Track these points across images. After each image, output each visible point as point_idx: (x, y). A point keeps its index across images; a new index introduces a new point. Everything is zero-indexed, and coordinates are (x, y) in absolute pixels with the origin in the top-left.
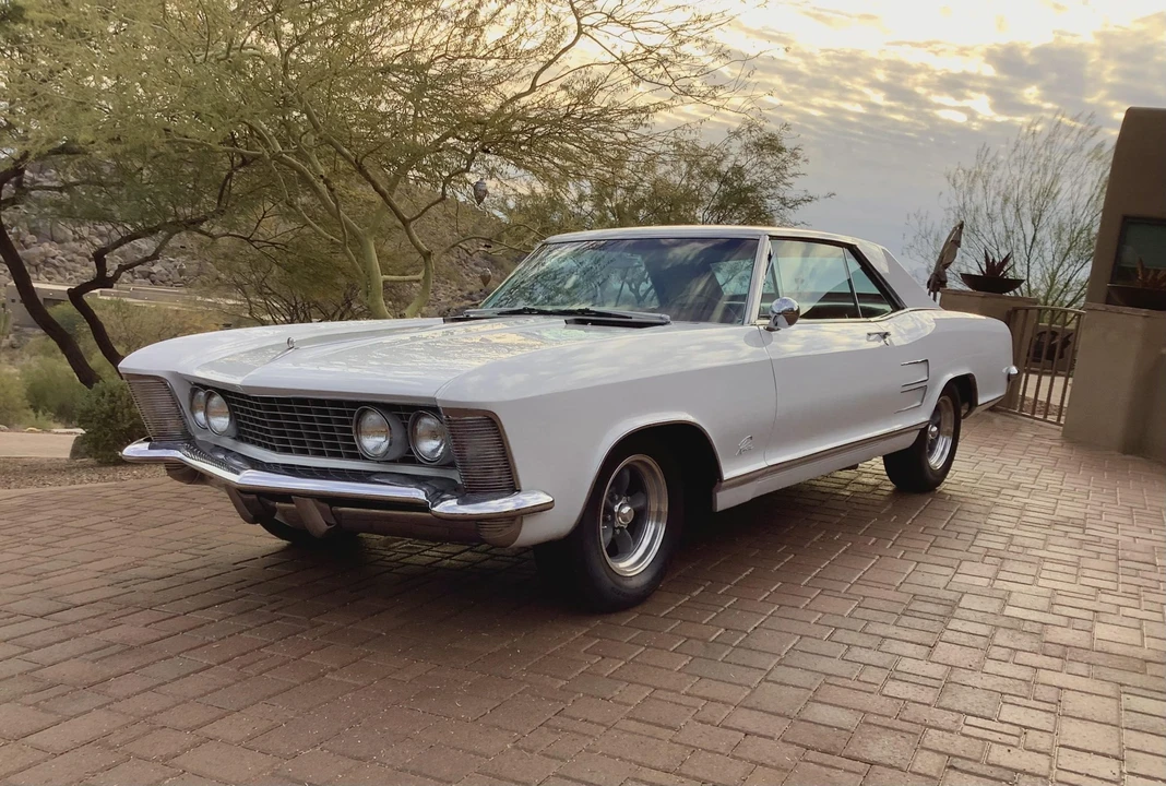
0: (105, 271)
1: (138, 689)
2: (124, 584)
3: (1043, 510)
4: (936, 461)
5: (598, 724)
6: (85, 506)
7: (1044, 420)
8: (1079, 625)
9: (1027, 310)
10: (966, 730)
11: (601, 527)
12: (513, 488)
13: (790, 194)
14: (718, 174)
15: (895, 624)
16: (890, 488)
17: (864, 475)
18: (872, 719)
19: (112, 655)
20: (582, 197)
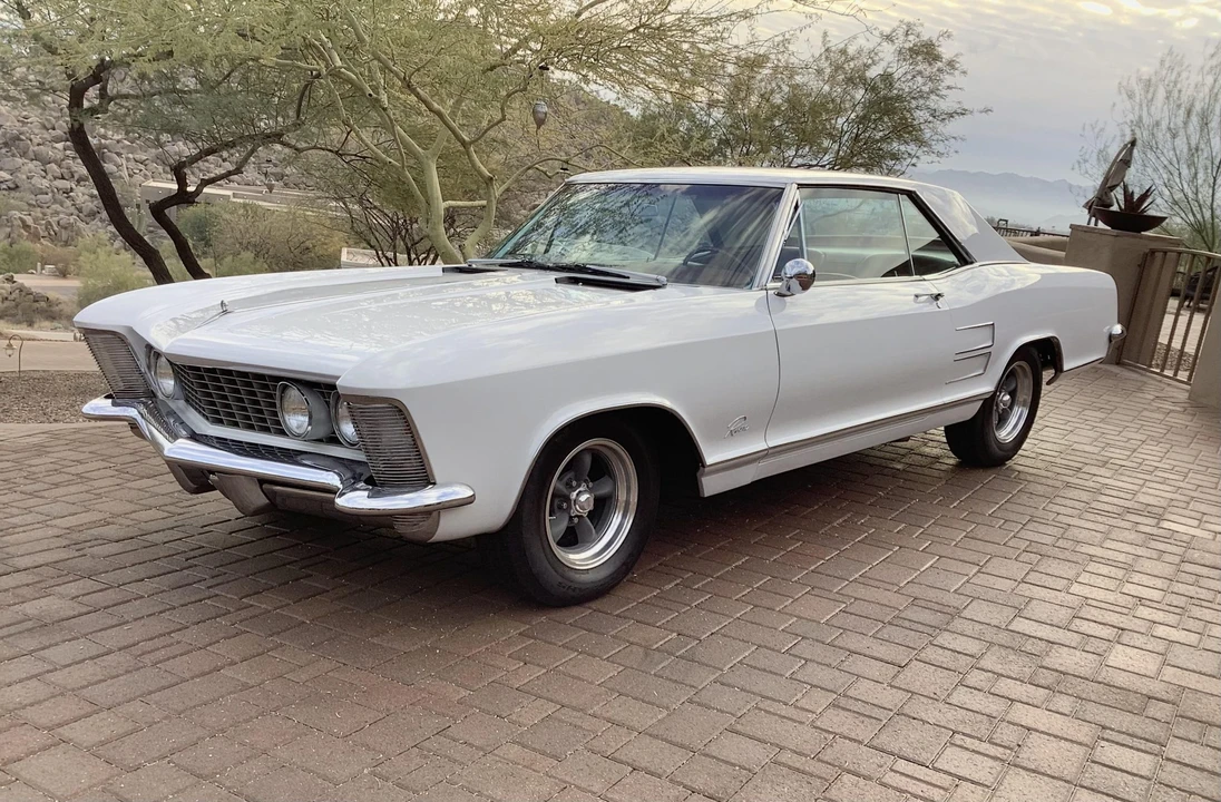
0: (186, 185)
1: (24, 675)
2: (78, 547)
3: (1122, 495)
4: (1006, 434)
5: (477, 748)
6: (93, 448)
7: (1174, 378)
8: (1093, 645)
9: (1165, 253)
10: (890, 778)
11: (548, 518)
12: (426, 480)
13: (944, 105)
14: (863, 80)
15: (874, 637)
16: (952, 461)
17: (931, 444)
18: (786, 757)
19: (20, 633)
20: (712, 104)
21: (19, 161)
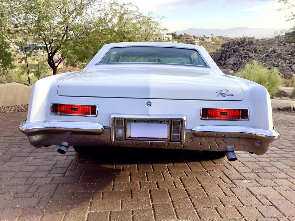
21: (280, 60)
